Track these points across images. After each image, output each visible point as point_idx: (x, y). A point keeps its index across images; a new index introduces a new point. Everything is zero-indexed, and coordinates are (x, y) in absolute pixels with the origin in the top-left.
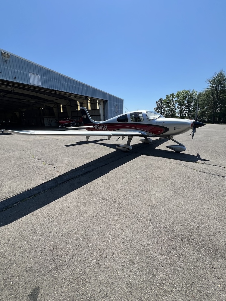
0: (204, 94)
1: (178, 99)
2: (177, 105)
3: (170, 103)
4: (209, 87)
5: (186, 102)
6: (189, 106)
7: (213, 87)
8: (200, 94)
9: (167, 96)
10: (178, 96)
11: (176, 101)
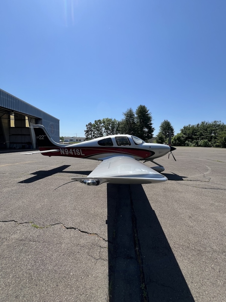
0: (122, 123)
1: (104, 124)
2: (103, 129)
3: (98, 127)
4: (125, 119)
5: (110, 128)
6: (113, 131)
7: (127, 119)
8: (119, 123)
9: (96, 121)
10: (104, 122)
11: (102, 126)
